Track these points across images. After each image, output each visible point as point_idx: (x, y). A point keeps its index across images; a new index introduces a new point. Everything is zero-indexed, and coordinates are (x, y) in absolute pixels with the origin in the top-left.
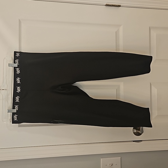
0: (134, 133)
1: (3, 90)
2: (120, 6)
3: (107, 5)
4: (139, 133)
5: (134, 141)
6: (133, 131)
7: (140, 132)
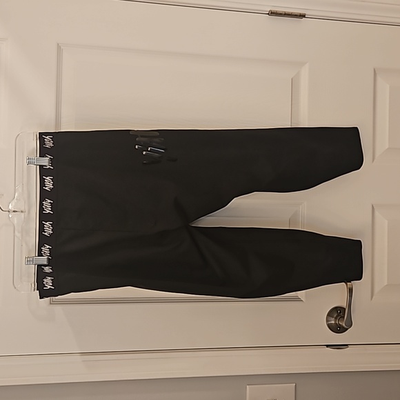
0: (330, 327)
1: (14, 211)
2: (303, 16)
3: (272, 13)
4: (340, 326)
5: (327, 346)
6: (327, 321)
7: (344, 325)
